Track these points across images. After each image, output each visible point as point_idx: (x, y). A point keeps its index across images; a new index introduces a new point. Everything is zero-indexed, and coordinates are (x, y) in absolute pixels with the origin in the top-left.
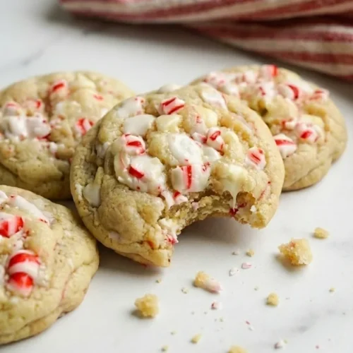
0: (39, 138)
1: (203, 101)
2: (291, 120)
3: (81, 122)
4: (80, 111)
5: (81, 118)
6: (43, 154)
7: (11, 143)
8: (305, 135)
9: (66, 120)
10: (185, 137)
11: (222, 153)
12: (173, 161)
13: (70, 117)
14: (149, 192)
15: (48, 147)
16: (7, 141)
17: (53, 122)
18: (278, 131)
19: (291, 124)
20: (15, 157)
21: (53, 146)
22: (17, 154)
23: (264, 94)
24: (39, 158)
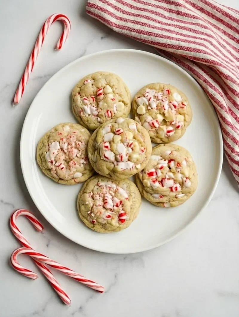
0: (94, 115)
1: (129, 129)
2: (173, 121)
3: (107, 111)
4: (107, 107)
5: (107, 110)
6: (96, 122)
7: (85, 116)
8: (178, 127)
9: (103, 110)
10: (122, 144)
11: (132, 149)
12: (117, 153)
13: (104, 109)
14: (110, 162)
15: (97, 119)
16: (84, 115)
17: (98, 111)
18: (169, 125)
19: (173, 123)
20: (87, 122)
21: (99, 119)
22: (88, 121)
23: (165, 109)
24: (94, 123)
